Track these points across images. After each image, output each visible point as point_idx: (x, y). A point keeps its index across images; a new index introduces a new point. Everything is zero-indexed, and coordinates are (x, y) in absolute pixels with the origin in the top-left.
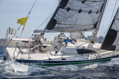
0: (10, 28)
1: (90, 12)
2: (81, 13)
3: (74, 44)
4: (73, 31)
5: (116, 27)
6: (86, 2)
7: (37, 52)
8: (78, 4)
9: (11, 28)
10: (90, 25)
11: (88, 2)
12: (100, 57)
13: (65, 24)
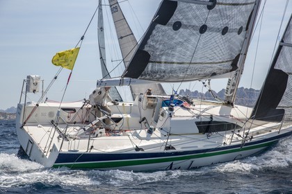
0: (29, 77)
1: (225, 31)
2: (205, 34)
3: (188, 109)
4: (187, 78)
5: (286, 63)
6: (217, 7)
7: (101, 133)
8: (198, 13)
9: (32, 78)
10: (223, 62)
11: (220, 6)
12: (252, 138)
13: (169, 63)
